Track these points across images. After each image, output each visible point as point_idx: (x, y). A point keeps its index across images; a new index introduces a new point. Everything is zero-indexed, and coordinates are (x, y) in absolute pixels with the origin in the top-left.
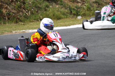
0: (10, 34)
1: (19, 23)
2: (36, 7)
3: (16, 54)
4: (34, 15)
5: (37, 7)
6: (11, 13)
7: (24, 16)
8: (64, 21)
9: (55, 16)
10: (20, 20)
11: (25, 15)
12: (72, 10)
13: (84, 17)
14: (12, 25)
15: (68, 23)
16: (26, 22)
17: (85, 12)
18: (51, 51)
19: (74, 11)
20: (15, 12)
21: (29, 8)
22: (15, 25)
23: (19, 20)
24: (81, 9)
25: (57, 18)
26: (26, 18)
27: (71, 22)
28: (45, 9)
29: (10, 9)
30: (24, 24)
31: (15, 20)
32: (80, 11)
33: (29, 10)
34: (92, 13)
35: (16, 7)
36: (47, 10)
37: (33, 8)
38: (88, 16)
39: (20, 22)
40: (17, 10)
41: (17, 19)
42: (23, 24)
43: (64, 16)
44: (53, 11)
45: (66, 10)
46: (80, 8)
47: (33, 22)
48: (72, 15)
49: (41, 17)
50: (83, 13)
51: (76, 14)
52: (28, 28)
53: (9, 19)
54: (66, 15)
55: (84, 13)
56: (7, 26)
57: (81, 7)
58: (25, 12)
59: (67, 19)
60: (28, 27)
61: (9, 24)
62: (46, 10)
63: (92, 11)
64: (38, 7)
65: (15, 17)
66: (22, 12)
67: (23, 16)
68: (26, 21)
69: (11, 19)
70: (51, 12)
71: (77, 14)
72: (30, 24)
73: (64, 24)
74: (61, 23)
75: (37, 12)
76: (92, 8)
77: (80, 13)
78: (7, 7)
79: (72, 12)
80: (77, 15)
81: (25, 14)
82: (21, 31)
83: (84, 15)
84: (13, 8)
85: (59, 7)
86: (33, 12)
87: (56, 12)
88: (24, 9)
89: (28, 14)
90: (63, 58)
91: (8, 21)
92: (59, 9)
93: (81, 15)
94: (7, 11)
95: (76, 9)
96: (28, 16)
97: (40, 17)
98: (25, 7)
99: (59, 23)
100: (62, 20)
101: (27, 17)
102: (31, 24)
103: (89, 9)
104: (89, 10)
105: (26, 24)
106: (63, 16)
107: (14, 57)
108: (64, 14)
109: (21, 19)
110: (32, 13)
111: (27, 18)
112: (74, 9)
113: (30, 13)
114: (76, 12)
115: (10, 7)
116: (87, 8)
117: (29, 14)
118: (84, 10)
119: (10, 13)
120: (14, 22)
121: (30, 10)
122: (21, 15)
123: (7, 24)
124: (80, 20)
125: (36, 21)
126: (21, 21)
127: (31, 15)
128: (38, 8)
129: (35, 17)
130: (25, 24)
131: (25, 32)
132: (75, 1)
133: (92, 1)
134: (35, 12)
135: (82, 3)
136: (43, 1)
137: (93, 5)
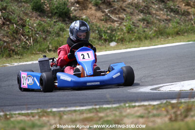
1: (13, 57)
2: (44, 32)
4: (38, 45)
6: (1, 43)
7: (22, 47)
10: (16, 52)
11: (24, 44)
12: (102, 34)
16: (25, 55)
17: (124, 35)
19: (105, 35)
20: (7, 40)
21: (31, 33)
23: (13, 52)
26: (25, 49)
28: (58, 33)
31: (8, 52)
33: (30, 36)
34: (135, 36)
35: (10, 33)
37: (38, 34)
39: (15, 56)
40: (12, 37)
41: (10, 51)
45: (93, 35)
47: (37, 54)
48: (103, 41)
49: (50, 46)
50: (120, 37)
51: (108, 39)
55: (122, 37)
57: (118, 29)
58: (25, 40)
62: (58, 35)
63: (136, 34)
64: (48, 31)
65: (8, 48)
66: (20, 40)
67: (20, 46)
75: (45, 39)
77: (115, 37)
79: (102, 36)
80: (110, 40)
83: (122, 41)
84: (6, 34)
86: (38, 40)
88: (22, 35)
89: (28, 43)
93: (116, 40)
95: (109, 31)
97: (49, 46)
98: (24, 33)
104: (131, 32)
109: (18, 51)
110: (35, 41)
111: (28, 49)
112: (105, 33)
113: (32, 40)
114: (108, 36)
117: (30, 43)
118: (122, 33)
121: (32, 36)
122: (18, 45)
125: (40, 52)
126: (17, 54)
127: (35, 44)
128: (47, 34)
129: (40, 46)
132: (109, 19)
133: (137, 17)
134: (42, 39)
135: (119, 22)
136: (56, 21)
137: (138, 24)
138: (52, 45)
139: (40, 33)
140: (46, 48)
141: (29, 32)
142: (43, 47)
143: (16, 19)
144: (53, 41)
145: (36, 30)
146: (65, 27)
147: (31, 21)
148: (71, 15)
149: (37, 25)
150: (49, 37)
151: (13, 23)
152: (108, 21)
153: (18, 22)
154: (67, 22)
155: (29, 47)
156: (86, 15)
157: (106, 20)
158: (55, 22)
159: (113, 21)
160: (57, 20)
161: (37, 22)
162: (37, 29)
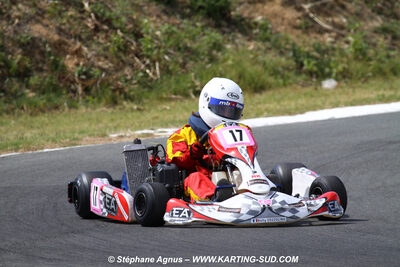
0: (100, 142)
1: (121, 104)
2: (179, 49)
3: (110, 200)
4: (173, 78)
5: (182, 50)
6: (95, 72)
7: (139, 82)
8: (278, 96)
9: (244, 80)
10: (125, 94)
12: (301, 59)
13: (346, 82)
14: (98, 110)
15: (293, 104)
16: (145, 101)
17: (348, 63)
18: (217, 190)
19: (309, 62)
20: (106, 67)
21: (155, 52)
22: (110, 110)
23: (121, 93)
24: (333, 55)
25: (253, 85)
26: (144, 87)
27: (302, 101)
28: (210, 54)
29: (89, 56)
30: (142, 108)
31: (110, 93)
32: (330, 60)
33: (154, 57)
34: (371, 68)
35: (111, 50)
36: (218, 60)
37: (167, 53)
38: (359, 79)
39: (125, 103)
40: (115, 60)
41: (114, 91)
42: (135, 107)
43: (276, 78)
44: (238, 63)
45: (283, 60)
46: (330, 52)
47: (170, 100)
48: (304, 76)
49: (198, 83)
50: (340, 68)
51: (316, 73)
52: (157, 121)
53: (87, 90)
54: (282, 77)
55: (344, 68)
56: (83, 116)
57: (333, 49)
58: (143, 66)
59: (288, 89)
60: (157, 118)
61: (89, 109)
62: (212, 60)
63: (372, 63)
64: (187, 49)
65: (109, 85)
66: (132, 65)
67: (135, 82)
68: (147, 98)
69: (93, 91)
70: (232, 66)
71: (322, 70)
72: (159, 108)
73: (278, 107)
74: (267, 105)
75: (183, 65)
76: (371, 52)
77: (331, 68)
78: (80, 49)
79: (302, 65)
80: (320, 73)
82: (139, 132)
83: (344, 77)
84: (102, 52)
85: (259, 49)
86: (171, 68)
87: (247, 65)
88: (137, 56)
89: (151, 74)
90: (251, 212)
91: (84, 98)
92: (257, 56)
93: (334, 75)
94: (81, 64)
95: (315, 54)
96: (152, 80)
97: (193, 82)
98: (141, 51)
99: (260, 103)
100: (270, 93)
101: (149, 84)
102: (165, 109)
103: (361, 54)
104: (360, 57)
105: (147, 107)
106: (271, 80)
107: (105, 210)
108: (275, 73)
109: (130, 91)
110: (166, 71)
111: (151, 88)
112: (308, 56)
113: (157, 68)
114: (315, 65)
115: (90, 50)
116: (356, 50)
117: (154, 74)
118: (345, 59)
119: (90, 70)
120: (104, 101)
121: (160, 60)
123: (83, 109)
124: (333, 93)
125: (179, 97)
126: (128, 98)
127: (165, 77)
128: (186, 54)
129: (177, 82)
130: (144, 109)
131: (151, 135)
132: (312, 27)
133: (371, 24)
135: (334, 34)
137: (374, 40)
139: (171, 51)
140: (190, 88)
149: (164, 34)
151: (115, 29)
152: (310, 30)
157: (307, 28)
159: (322, 31)
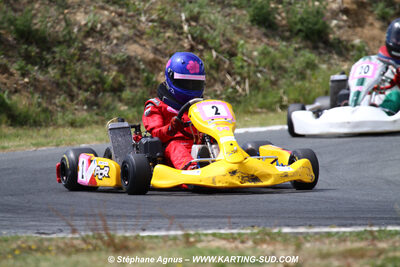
11: (231, 93)
81: (230, 90)
122: (219, 93)
134: (268, 84)
136: (300, 49)
138: (288, 95)
141: (242, 67)
142: (270, 99)
143: (217, 40)
144: (291, 88)
145: (257, 63)
146: (316, 62)
147: (247, 45)
148: (331, 36)
150: (284, 80)
153: (221, 46)
154: (322, 51)
155: (242, 98)
156: (361, 37)
158: (296, 50)
160: (301, 45)
161: (261, 47)
162: (260, 62)
